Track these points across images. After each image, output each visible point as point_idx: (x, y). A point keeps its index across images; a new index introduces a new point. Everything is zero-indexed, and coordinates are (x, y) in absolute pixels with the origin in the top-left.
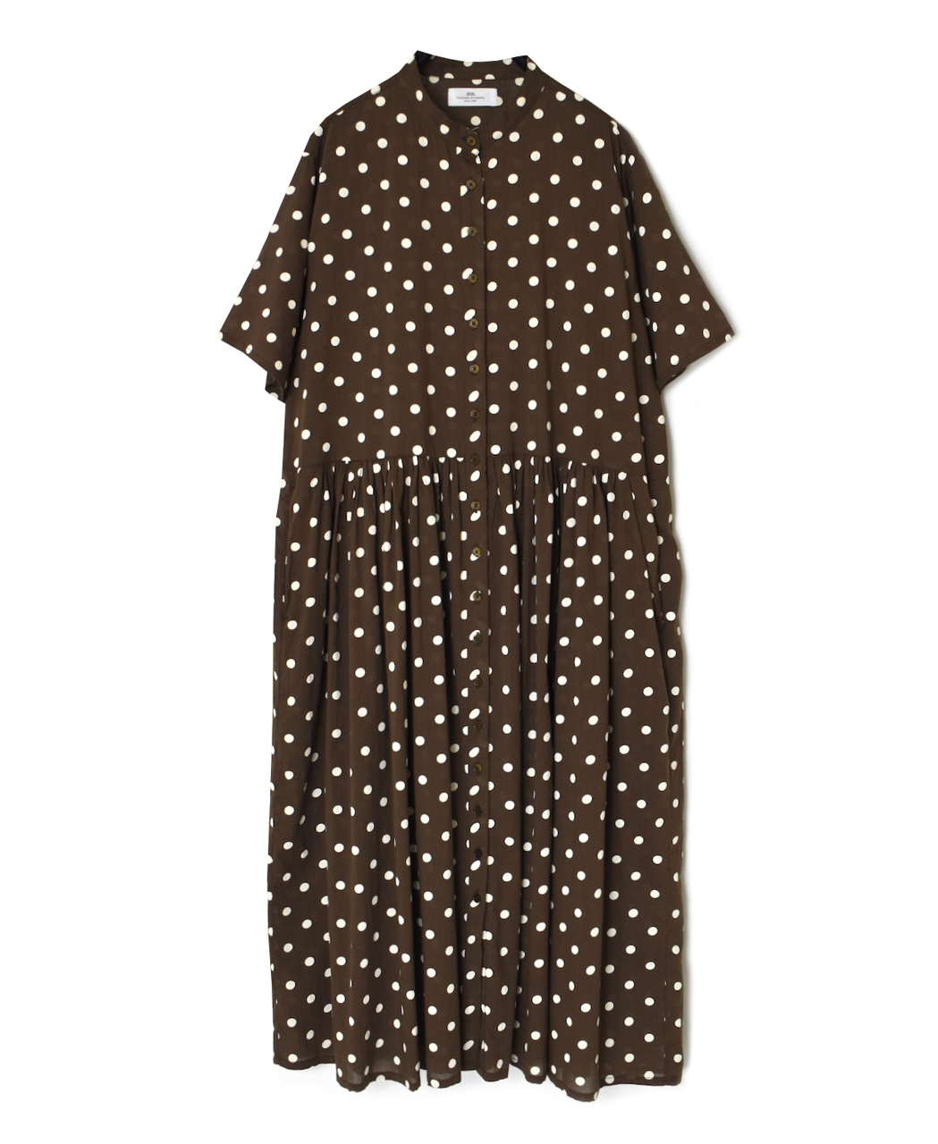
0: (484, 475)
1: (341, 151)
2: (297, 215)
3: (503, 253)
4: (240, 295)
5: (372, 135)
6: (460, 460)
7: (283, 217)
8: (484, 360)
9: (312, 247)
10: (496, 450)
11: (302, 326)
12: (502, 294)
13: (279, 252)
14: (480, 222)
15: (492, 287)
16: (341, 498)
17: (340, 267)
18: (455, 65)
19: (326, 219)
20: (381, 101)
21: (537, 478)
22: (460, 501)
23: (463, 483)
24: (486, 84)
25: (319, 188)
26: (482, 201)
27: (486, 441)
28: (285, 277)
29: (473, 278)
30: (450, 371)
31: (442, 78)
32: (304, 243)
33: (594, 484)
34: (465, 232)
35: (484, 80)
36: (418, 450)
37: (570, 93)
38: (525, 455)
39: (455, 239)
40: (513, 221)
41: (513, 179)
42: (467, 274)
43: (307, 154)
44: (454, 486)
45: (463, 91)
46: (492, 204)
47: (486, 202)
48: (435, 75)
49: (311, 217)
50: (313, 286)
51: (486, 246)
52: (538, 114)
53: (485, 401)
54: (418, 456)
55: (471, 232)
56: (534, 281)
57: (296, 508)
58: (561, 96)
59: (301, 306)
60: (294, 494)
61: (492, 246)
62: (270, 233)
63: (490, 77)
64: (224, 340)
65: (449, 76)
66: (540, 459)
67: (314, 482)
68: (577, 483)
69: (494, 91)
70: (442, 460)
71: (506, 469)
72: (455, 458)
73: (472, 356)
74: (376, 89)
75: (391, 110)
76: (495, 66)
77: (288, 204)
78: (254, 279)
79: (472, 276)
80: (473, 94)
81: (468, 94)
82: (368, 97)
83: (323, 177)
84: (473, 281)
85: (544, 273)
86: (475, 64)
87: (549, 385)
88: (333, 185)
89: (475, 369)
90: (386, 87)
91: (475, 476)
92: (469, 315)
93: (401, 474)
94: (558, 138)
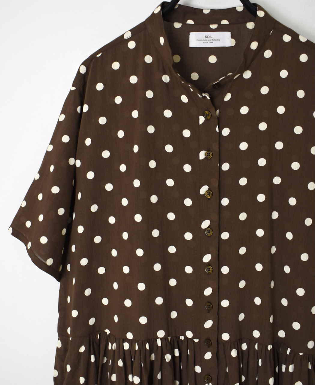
0: (216, 356)
1: (100, 87)
2: (66, 139)
3: (235, 174)
4: (25, 199)
5: (124, 73)
6: (196, 341)
7: (55, 140)
8: (217, 262)
9: (78, 163)
10: (226, 337)
11: (71, 227)
12: (234, 209)
13: (52, 168)
14: (216, 147)
15: (225, 202)
16: (103, 360)
17: (100, 181)
18: (196, 13)
19: (88, 142)
20: (132, 45)
21: (260, 361)
22: (195, 373)
23: (199, 360)
24: (221, 28)
25: (83, 116)
26: (217, 130)
27: (218, 329)
28: (55, 190)
29: (209, 194)
30: (189, 270)
31: (184, 23)
32: (71, 161)
33: (309, 369)
34: (202, 155)
35: (219, 24)
36: (161, 334)
37: (295, 36)
38: (251, 341)
39: (194, 161)
40: (244, 146)
41: (244, 110)
42: (204, 190)
43: (74, 88)
44: (191, 361)
45: (202, 35)
46: (226, 132)
47: (220, 130)
48: (178, 21)
49: (76, 140)
50: (79, 196)
51: (220, 168)
52: (268, 54)
53: (218, 295)
54: (161, 339)
55: (207, 155)
56: (261, 198)
57: (69, 368)
58: (287, 38)
59: (70, 211)
60: (67, 357)
61: (226, 167)
62: (47, 152)
63: (225, 22)
64: (13, 234)
65: (190, 22)
66: (263, 347)
67: (82, 349)
68: (295, 368)
69: (228, 34)
70: (182, 338)
71: (234, 353)
72: (192, 339)
73: (207, 258)
74: (128, 35)
75: (140, 52)
76: (229, 13)
77: (60, 129)
78: (35, 188)
79: (209, 191)
80: (210, 37)
81: (206, 37)
82: (121, 41)
83: (86, 108)
84: (209, 197)
85: (270, 190)
86: (213, 11)
87: (272, 285)
88: (94, 114)
89: (209, 270)
90: (136, 32)
91: (208, 356)
92: (206, 224)
93: (148, 353)
94: (284, 74)
